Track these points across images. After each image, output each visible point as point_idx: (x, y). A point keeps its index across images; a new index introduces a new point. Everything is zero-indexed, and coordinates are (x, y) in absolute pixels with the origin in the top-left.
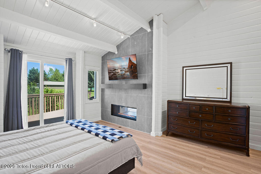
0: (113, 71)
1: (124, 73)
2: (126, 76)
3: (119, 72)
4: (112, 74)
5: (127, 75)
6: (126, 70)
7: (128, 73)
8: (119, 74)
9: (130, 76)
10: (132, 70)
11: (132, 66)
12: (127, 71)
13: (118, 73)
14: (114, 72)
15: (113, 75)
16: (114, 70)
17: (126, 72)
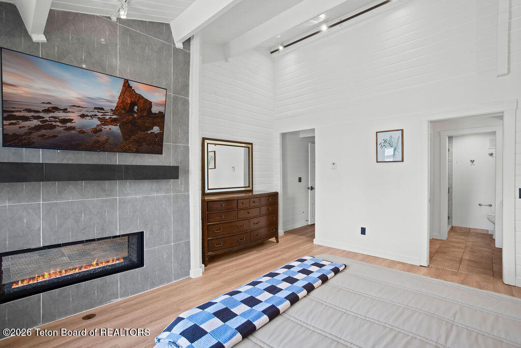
0: (41, 114)
1: (95, 126)
2: (105, 137)
3: (70, 120)
4: (35, 122)
5: (110, 133)
6: (107, 117)
7: (116, 129)
8: (73, 128)
9: (121, 140)
10: (134, 118)
11: (133, 104)
12: (113, 121)
13: (69, 124)
14: (47, 116)
15: (37, 128)
16: (47, 111)
17: (104, 122)
